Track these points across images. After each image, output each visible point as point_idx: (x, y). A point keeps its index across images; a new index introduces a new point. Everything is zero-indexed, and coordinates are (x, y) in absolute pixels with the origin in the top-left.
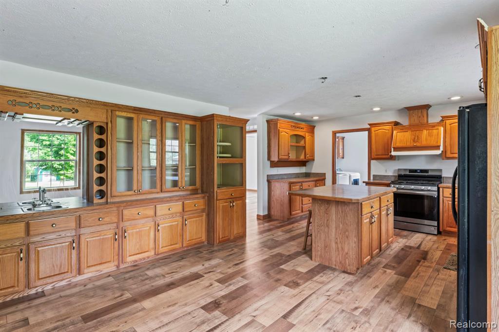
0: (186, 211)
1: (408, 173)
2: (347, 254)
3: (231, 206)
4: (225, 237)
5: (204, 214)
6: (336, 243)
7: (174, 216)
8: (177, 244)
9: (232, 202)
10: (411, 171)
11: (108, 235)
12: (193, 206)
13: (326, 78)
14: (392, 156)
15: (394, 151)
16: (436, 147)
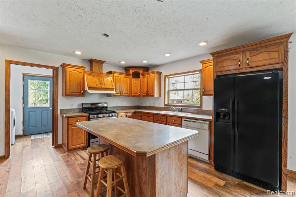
1: (90, 106)
10: (92, 104)
14: (83, 94)
15: (88, 89)
16: (112, 89)
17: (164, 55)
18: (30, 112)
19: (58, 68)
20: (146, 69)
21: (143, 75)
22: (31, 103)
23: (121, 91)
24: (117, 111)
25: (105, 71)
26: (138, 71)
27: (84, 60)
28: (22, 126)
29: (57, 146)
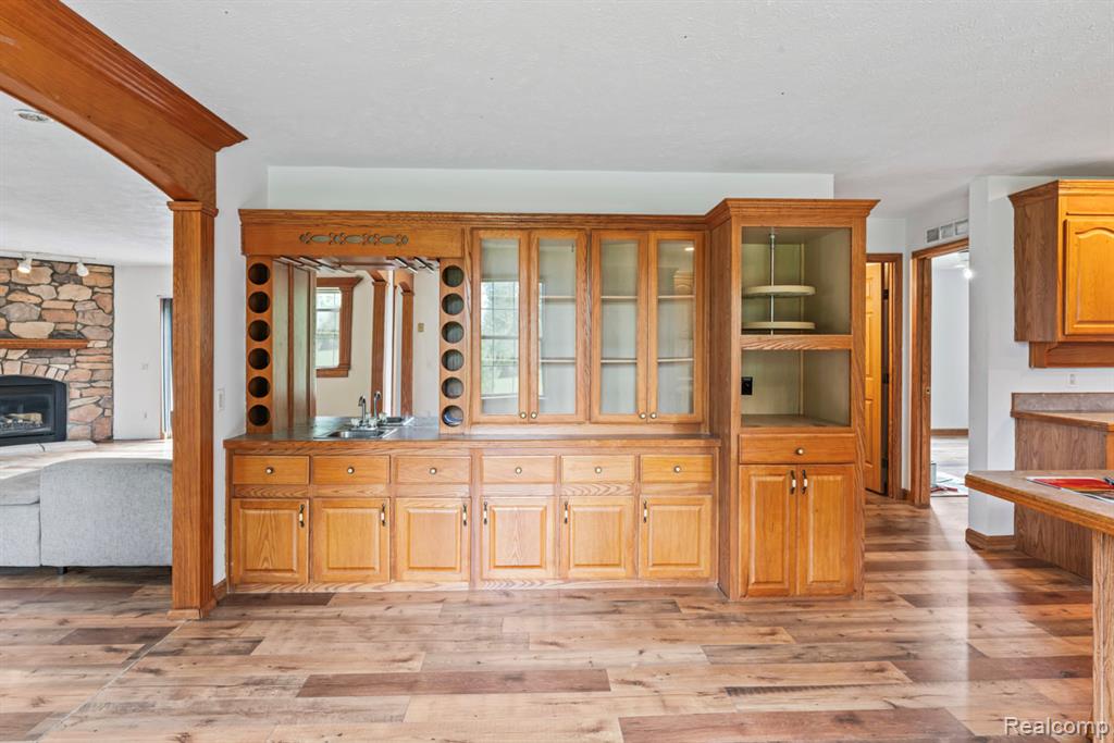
0: (649, 482)
3: (792, 490)
4: (767, 582)
5: (708, 498)
7: (613, 489)
8: (618, 565)
9: (800, 474)
11: (448, 508)
12: (671, 469)
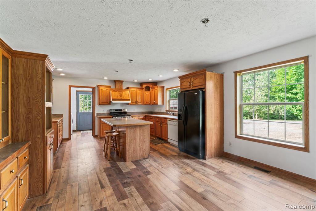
1: (114, 111)
2: (144, 150)
3: (51, 149)
5: (28, 165)
6: (140, 147)
10: (116, 110)
13: (132, 60)
14: (109, 103)
15: (113, 100)
16: (129, 100)
17: (159, 76)
18: (80, 116)
19: (95, 87)
20: (155, 83)
21: (152, 88)
22: (81, 110)
23: (136, 100)
24: (132, 115)
25: (124, 87)
26: (148, 85)
27: (111, 81)
28: (76, 124)
29: (95, 136)
